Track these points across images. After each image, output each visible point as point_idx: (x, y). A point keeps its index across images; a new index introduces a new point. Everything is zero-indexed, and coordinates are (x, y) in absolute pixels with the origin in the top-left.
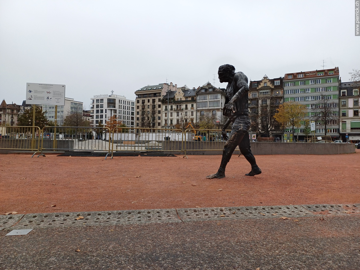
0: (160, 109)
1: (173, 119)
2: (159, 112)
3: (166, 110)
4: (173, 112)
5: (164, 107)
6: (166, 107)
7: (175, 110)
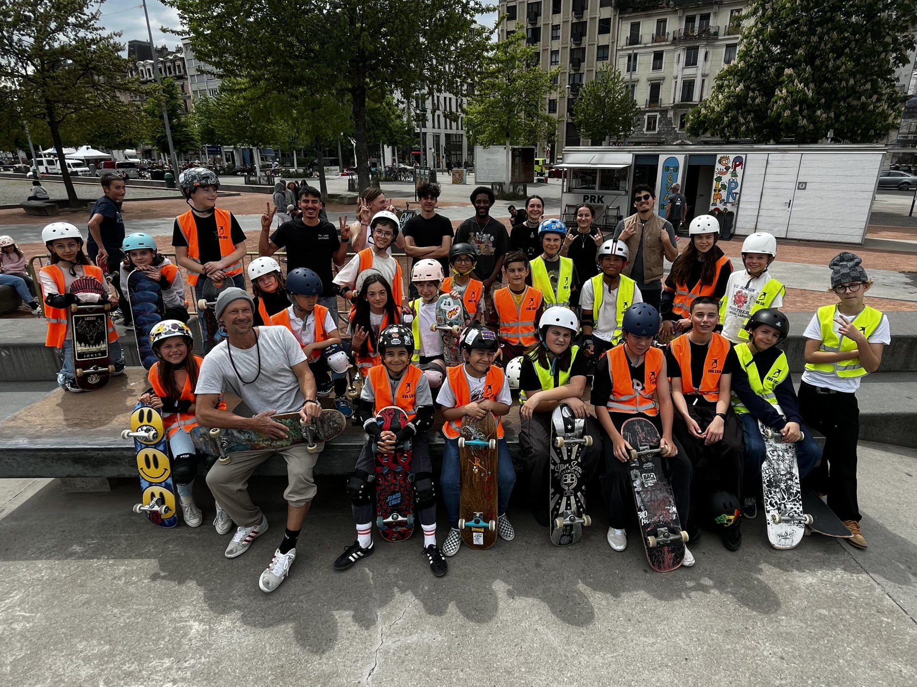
0: (604, 40)
1: (664, 79)
2: (603, 52)
3: (634, 39)
4: (667, 51)
5: (624, 30)
6: (635, 28)
7: (675, 41)
